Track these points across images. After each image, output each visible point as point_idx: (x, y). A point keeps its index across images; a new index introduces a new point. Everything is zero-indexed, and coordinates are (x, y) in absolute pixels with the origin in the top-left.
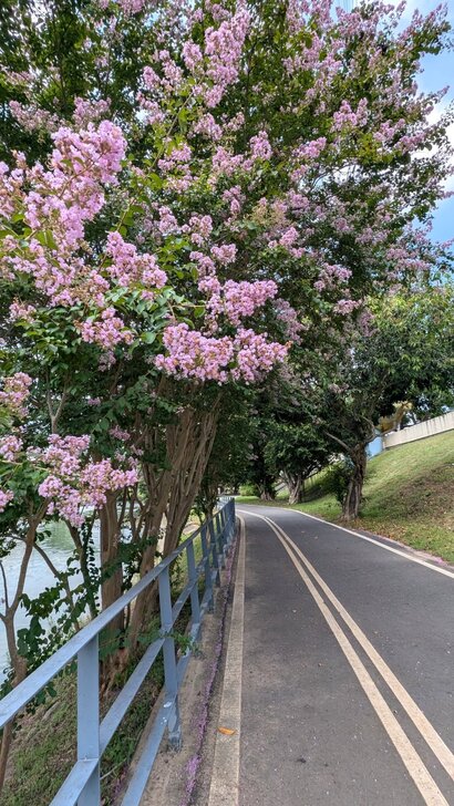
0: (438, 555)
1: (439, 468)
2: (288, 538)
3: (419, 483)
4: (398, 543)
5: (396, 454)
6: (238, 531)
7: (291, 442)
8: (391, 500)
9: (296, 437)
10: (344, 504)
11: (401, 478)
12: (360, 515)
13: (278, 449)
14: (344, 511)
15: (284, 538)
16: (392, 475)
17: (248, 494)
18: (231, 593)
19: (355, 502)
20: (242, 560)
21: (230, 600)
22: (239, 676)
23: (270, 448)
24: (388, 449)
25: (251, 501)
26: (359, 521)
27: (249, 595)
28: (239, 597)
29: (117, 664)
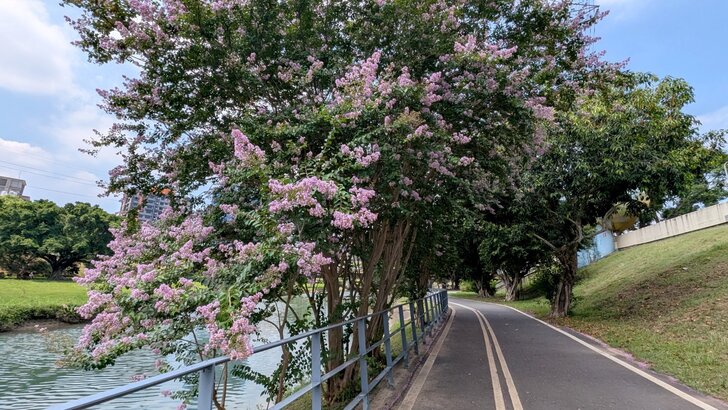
0: (630, 352)
1: (666, 272)
2: (490, 328)
3: (642, 286)
4: (597, 340)
5: (627, 255)
6: (446, 319)
7: (506, 241)
8: (609, 302)
9: (510, 236)
10: (553, 303)
11: (624, 280)
12: (570, 314)
13: (493, 248)
14: (553, 309)
15: (486, 328)
16: (616, 277)
17: (468, 290)
18: (425, 359)
19: (565, 301)
20: (442, 340)
21: (422, 363)
22: (414, 401)
23: (484, 246)
24: (620, 249)
25: (470, 297)
26: (567, 319)
27: (438, 361)
28: (430, 362)
29: (339, 387)
